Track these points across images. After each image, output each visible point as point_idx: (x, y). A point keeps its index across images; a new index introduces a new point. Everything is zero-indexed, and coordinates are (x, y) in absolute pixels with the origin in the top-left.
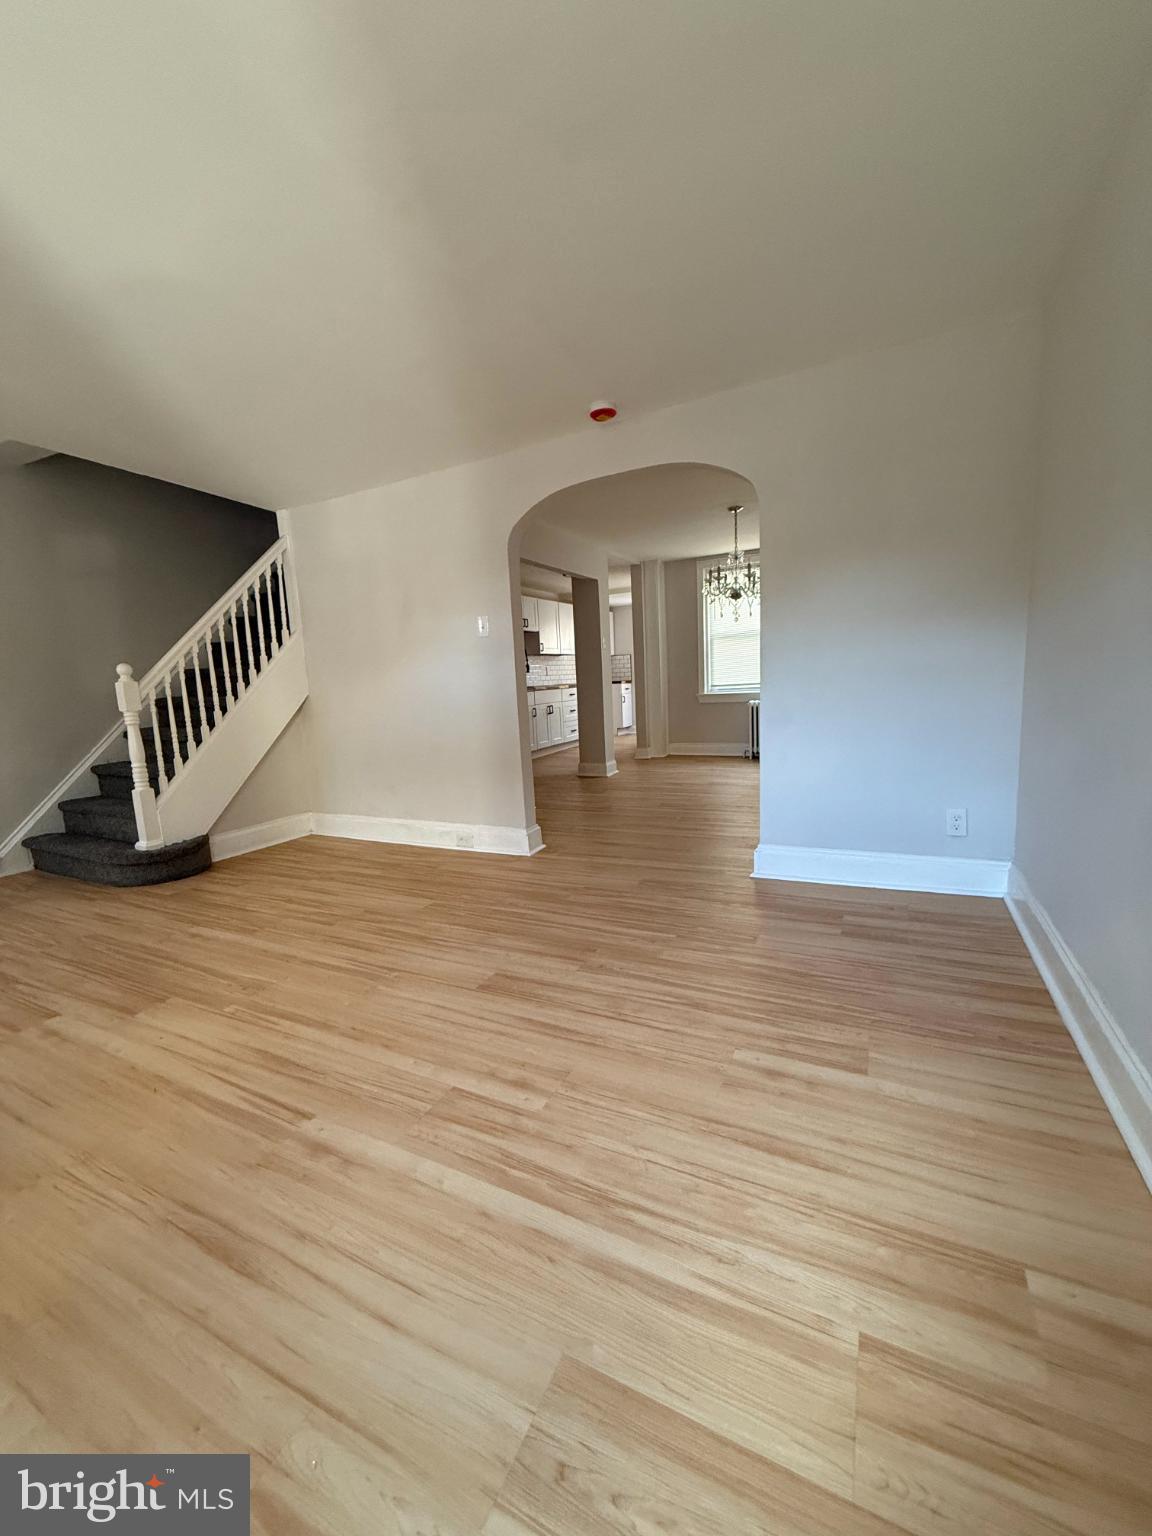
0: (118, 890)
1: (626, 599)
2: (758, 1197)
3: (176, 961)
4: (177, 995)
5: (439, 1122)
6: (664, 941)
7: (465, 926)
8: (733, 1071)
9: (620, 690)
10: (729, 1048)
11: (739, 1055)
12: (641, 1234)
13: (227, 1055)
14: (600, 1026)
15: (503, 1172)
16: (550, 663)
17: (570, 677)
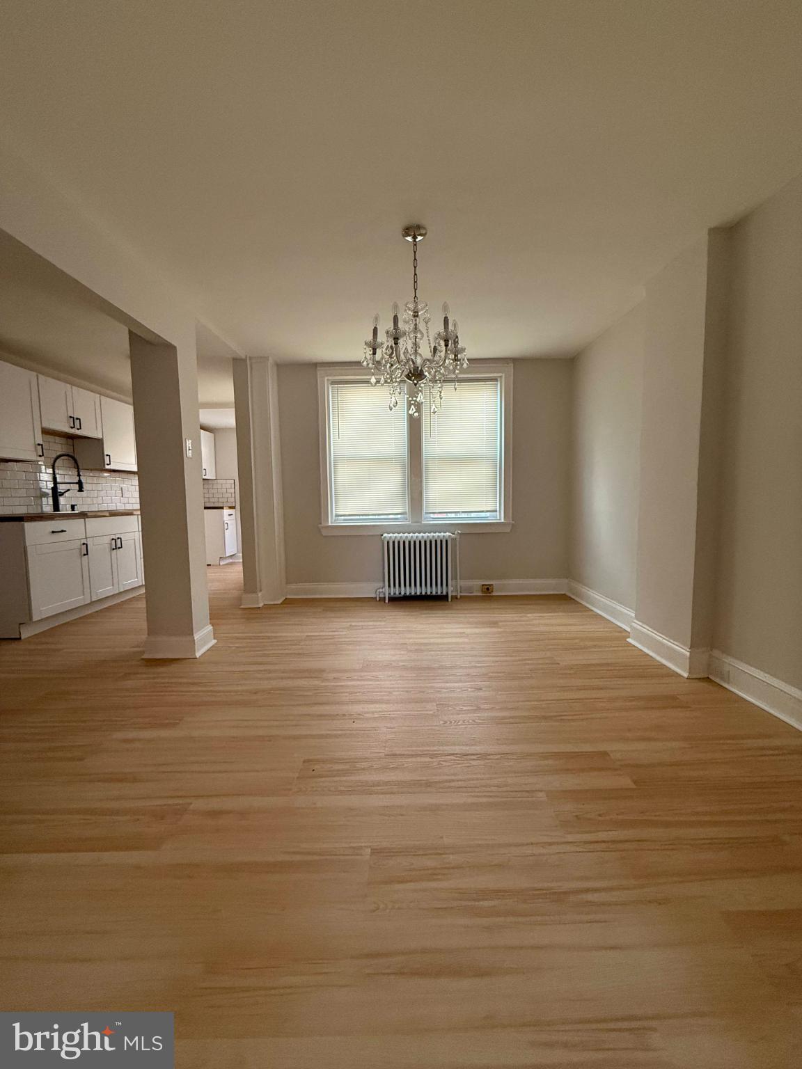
1: (228, 419)
9: (222, 516)
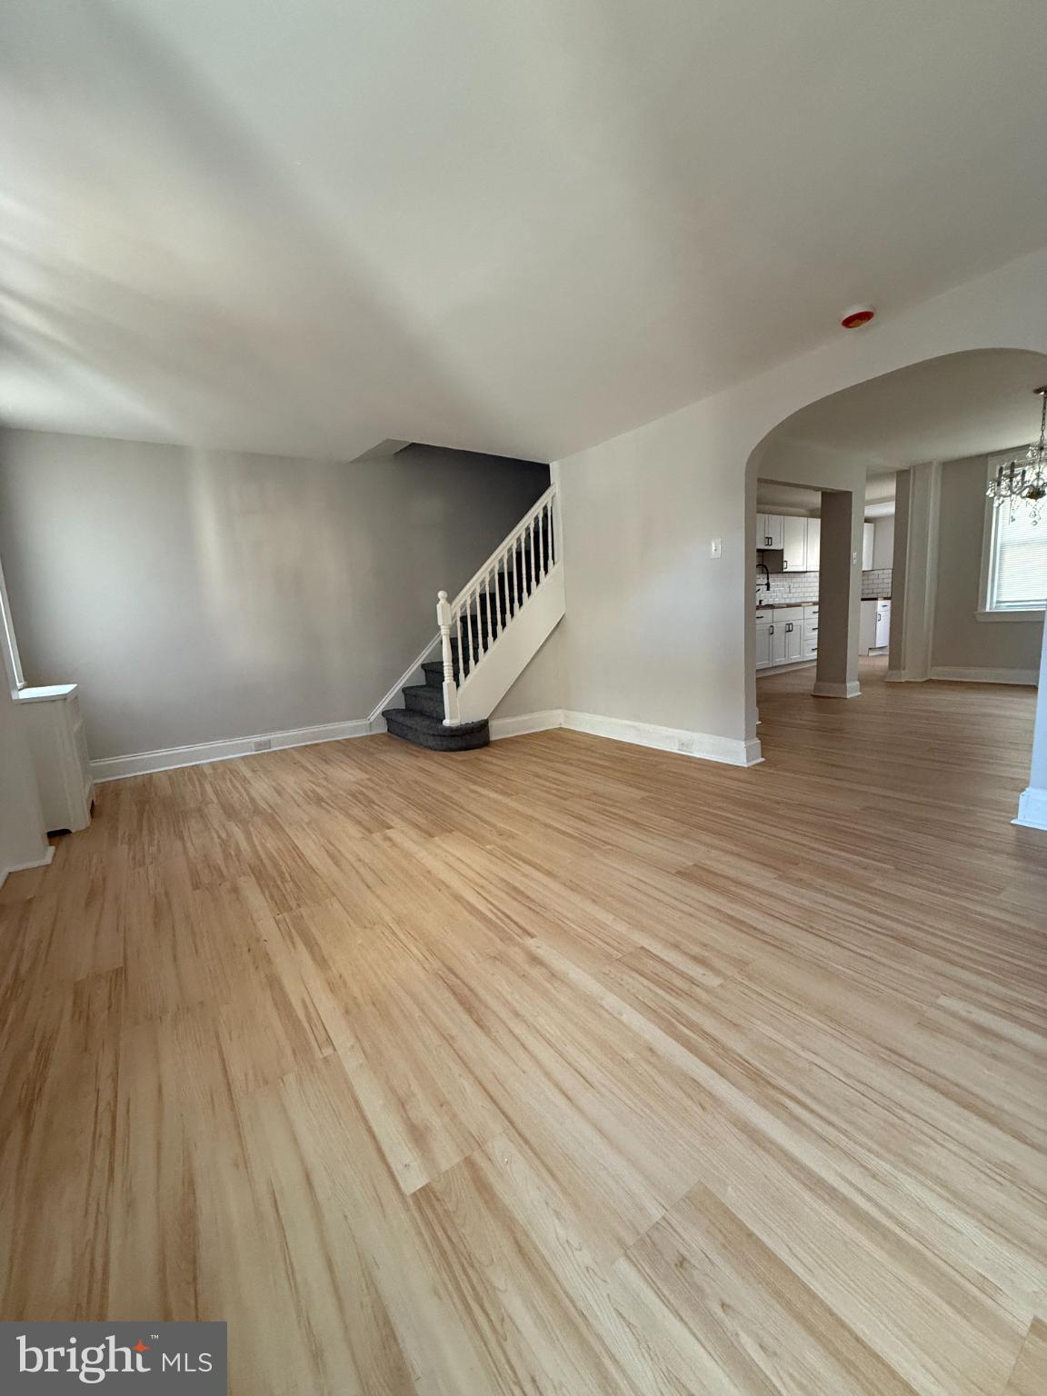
0: (432, 752)
1: (888, 509)
2: (934, 1140)
3: (461, 807)
4: (461, 831)
5: (627, 970)
6: (878, 870)
7: (674, 819)
8: (932, 1013)
9: (875, 607)
10: (936, 992)
11: (943, 1001)
12: (794, 1121)
13: (484, 878)
14: (786, 932)
15: (672, 1024)
16: (794, 580)
17: (812, 594)
